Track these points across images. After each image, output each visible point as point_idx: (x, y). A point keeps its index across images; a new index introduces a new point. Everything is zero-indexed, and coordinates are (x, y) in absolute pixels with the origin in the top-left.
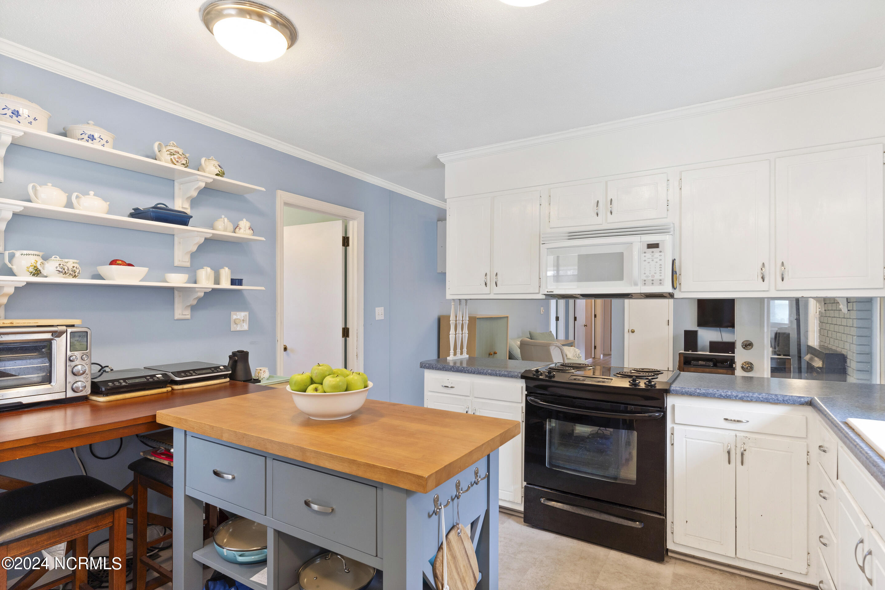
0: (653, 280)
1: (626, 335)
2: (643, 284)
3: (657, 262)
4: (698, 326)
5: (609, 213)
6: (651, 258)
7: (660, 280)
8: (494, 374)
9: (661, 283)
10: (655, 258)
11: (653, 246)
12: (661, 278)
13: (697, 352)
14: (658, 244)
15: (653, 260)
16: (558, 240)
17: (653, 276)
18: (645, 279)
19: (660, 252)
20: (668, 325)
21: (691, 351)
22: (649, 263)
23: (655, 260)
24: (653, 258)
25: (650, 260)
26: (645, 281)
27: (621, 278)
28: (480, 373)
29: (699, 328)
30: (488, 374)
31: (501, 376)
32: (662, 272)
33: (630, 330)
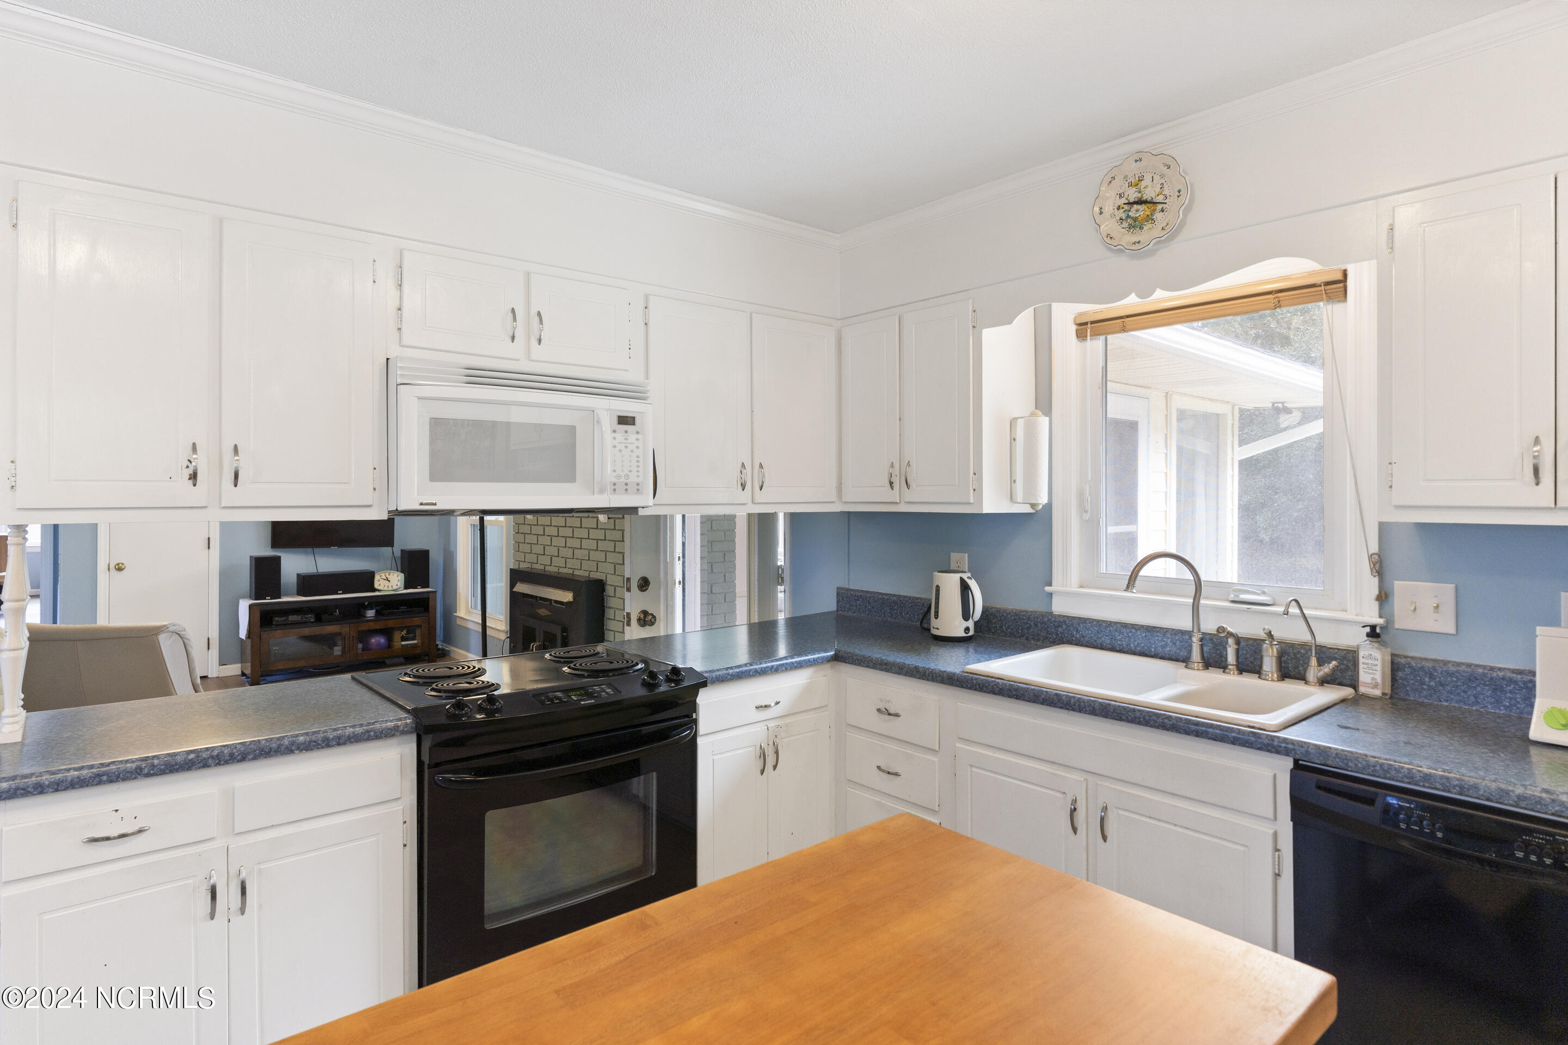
0: (626, 484)
1: (103, 576)
2: (612, 490)
3: (632, 451)
4: (272, 548)
5: (534, 342)
6: (624, 443)
7: (638, 484)
8: (319, 744)
9: (638, 490)
10: (630, 443)
11: (625, 420)
12: (639, 480)
13: (280, 598)
14: (634, 418)
15: (626, 447)
16: (448, 382)
17: (627, 476)
18: (615, 480)
19: (638, 433)
20: (209, 548)
21: (269, 598)
22: (620, 451)
23: (631, 447)
24: (626, 443)
25: (622, 447)
26: (615, 484)
27: (570, 477)
28: (270, 752)
29: (277, 551)
30: (298, 748)
31: (344, 744)
32: (639, 469)
33: (112, 566)
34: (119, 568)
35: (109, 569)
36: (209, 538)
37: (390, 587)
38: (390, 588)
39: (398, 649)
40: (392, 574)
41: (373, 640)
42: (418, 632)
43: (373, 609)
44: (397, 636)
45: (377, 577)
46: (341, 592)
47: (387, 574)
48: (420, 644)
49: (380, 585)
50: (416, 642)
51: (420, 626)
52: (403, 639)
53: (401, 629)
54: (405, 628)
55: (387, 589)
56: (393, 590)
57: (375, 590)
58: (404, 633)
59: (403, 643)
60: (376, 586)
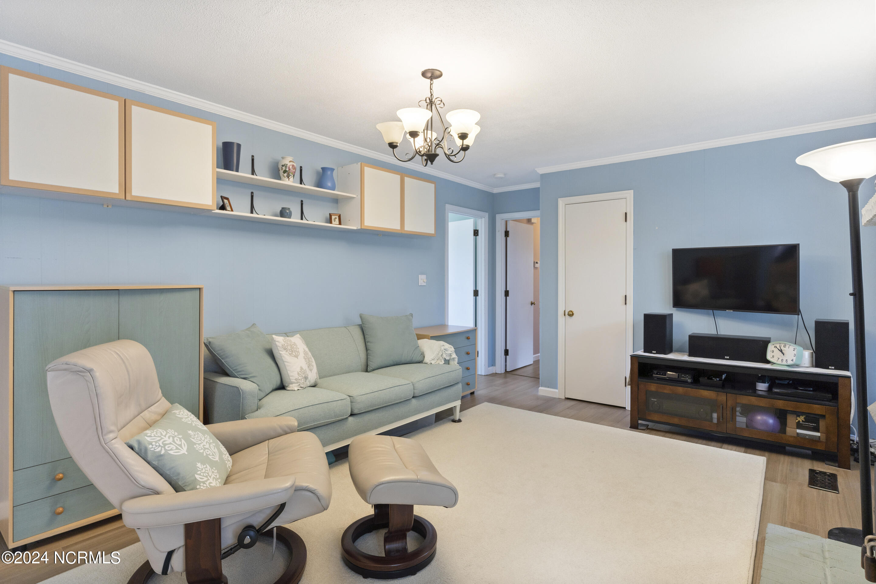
1: (561, 319)
4: (673, 307)
13: (667, 354)
20: (626, 304)
21: (657, 352)
29: (677, 310)
33: (567, 313)
34: (571, 314)
35: (565, 315)
36: (626, 296)
37: (784, 361)
38: (784, 363)
39: (791, 436)
40: (787, 346)
41: (759, 418)
42: (822, 424)
43: (765, 383)
44: (792, 420)
45: (770, 347)
46: (728, 357)
47: (782, 346)
48: (823, 439)
49: (773, 356)
50: (818, 434)
51: (823, 416)
52: (799, 426)
53: (798, 414)
54: (802, 414)
55: (781, 363)
56: (788, 366)
57: (768, 362)
58: (801, 419)
59: (799, 431)
60: (769, 357)
